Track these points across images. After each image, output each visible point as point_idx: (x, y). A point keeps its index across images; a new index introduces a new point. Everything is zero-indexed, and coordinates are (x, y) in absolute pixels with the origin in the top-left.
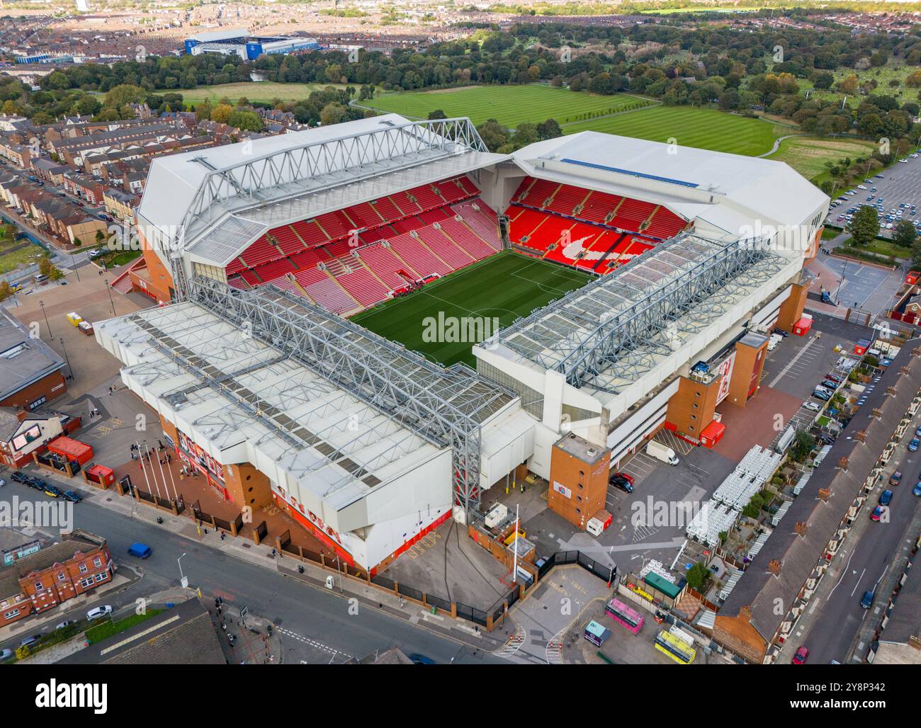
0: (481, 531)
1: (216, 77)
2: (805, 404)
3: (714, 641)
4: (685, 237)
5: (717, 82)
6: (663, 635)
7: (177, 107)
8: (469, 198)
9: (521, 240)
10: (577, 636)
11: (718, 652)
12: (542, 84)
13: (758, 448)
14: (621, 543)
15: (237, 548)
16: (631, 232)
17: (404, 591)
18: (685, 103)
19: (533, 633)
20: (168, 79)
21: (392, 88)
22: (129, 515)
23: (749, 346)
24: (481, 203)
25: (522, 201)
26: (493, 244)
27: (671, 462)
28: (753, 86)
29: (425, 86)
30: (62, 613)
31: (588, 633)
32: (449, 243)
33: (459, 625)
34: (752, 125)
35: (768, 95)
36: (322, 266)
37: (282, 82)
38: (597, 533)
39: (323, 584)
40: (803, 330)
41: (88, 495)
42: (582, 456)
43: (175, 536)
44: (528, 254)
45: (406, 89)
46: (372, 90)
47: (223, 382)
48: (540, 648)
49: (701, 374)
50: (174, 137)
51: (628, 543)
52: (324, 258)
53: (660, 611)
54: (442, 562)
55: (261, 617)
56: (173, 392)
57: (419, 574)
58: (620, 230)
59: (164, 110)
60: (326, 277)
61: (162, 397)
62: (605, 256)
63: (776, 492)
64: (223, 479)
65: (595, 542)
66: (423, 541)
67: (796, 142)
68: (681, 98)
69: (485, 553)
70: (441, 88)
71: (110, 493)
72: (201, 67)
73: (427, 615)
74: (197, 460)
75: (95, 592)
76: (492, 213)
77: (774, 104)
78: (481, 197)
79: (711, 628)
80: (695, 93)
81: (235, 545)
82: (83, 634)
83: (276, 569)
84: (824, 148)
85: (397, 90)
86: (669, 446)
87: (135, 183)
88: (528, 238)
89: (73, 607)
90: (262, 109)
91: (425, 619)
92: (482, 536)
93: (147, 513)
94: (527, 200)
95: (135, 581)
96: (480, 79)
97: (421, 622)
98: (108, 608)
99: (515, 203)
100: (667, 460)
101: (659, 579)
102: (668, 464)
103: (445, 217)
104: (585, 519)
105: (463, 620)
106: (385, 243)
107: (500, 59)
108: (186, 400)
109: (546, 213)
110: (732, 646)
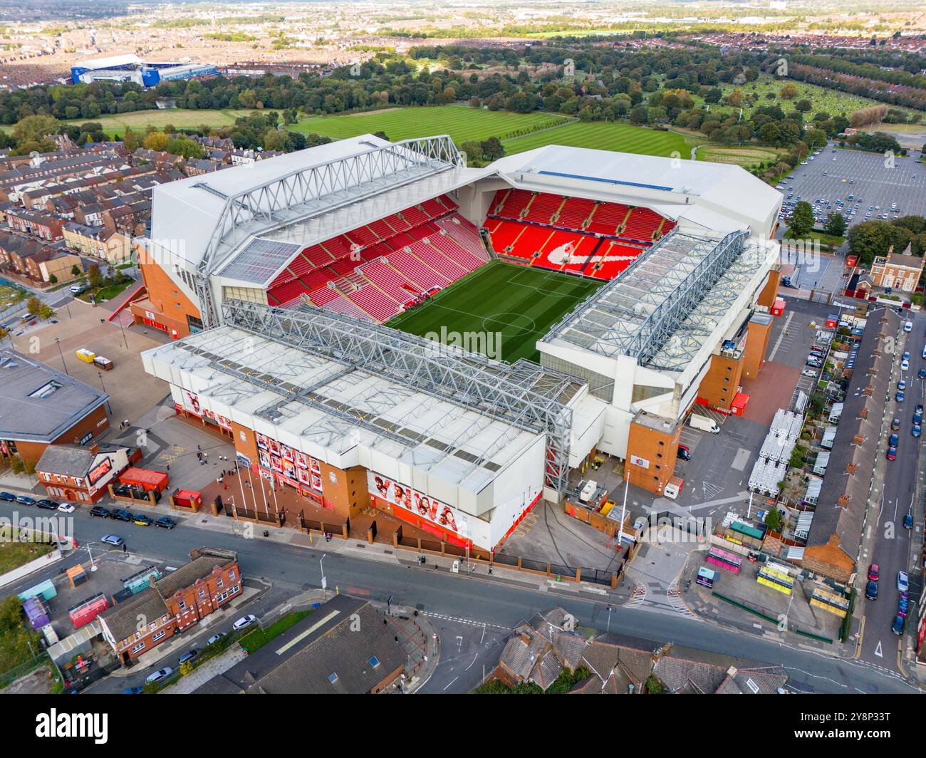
0: (578, 506)
1: (121, 105)
2: (804, 372)
3: (805, 569)
4: (673, 235)
5: (623, 99)
6: (763, 570)
7: (99, 138)
8: (450, 213)
9: (505, 250)
10: (690, 582)
11: (810, 578)
12: (458, 105)
13: (781, 411)
14: (696, 503)
15: (352, 549)
16: (609, 236)
17: (527, 565)
18: (599, 119)
19: (651, 585)
20: (68, 109)
21: (314, 112)
22: (232, 533)
23: (759, 324)
24: (460, 217)
25: (498, 214)
26: (480, 255)
27: (713, 431)
28: (654, 103)
29: (346, 110)
30: (205, 629)
31: (700, 578)
32: (441, 257)
33: (585, 588)
34: (664, 137)
35: (672, 110)
36: (331, 285)
37: (193, 109)
38: (674, 497)
39: (448, 570)
40: (780, 311)
41: (180, 519)
42: (660, 429)
43: (286, 545)
44: (516, 262)
45: (329, 112)
47: (307, 396)
48: (662, 596)
49: (730, 351)
50: (112, 168)
51: (702, 501)
53: (753, 552)
54: (548, 536)
55: (402, 605)
56: (264, 408)
57: (532, 549)
58: (598, 235)
59: (85, 140)
60: (338, 295)
61: (256, 413)
62: (589, 259)
63: (808, 446)
64: (320, 489)
65: (674, 504)
66: (524, 521)
67: (711, 150)
68: (596, 115)
69: (585, 524)
70: (362, 111)
71: (203, 516)
72: (98, 96)
73: (554, 584)
74: (287, 474)
75: (230, 606)
76: (472, 226)
77: (680, 117)
78: (460, 212)
79: (801, 559)
80: (608, 109)
81: (349, 546)
82: (237, 644)
83: (398, 562)
84: (734, 155)
85: (319, 114)
86: (710, 417)
87: (91, 216)
88: (512, 247)
89: (213, 622)
90: (196, 136)
91: (553, 586)
92: (579, 510)
93: (250, 530)
94: (503, 213)
95: (265, 591)
96: (398, 101)
97: (550, 589)
98: (252, 617)
99: (493, 216)
100: (709, 430)
101: (743, 526)
102: (711, 432)
103: (432, 233)
104: (663, 485)
105: (587, 583)
106: (384, 260)
107: (412, 81)
108: (281, 414)
109: (524, 223)
110: (821, 571)
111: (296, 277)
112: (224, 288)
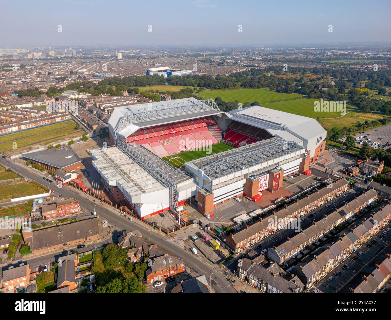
7: (136, 92)
8: (213, 125)
9: (227, 139)
22: (88, 199)
23: (273, 172)
29: (222, 88)
33: (160, 233)
36: (159, 142)
40: (307, 173)
42: (203, 194)
43: (96, 204)
45: (216, 89)
46: (203, 89)
49: (252, 178)
52: (161, 139)
53: (215, 236)
54: (163, 219)
59: (132, 93)
60: (160, 145)
68: (317, 96)
70: (228, 89)
71: (85, 193)
73: (153, 230)
78: (218, 125)
79: (226, 241)
81: (111, 209)
85: (212, 89)
88: (230, 139)
89: (68, 216)
93: (92, 199)
94: (233, 127)
96: (244, 86)
99: (229, 127)
101: (218, 229)
106: (181, 137)
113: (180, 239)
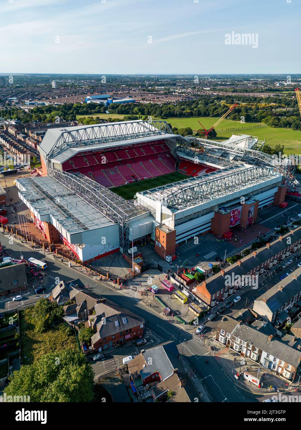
0: (126, 254)
8: (166, 152)
9: (183, 169)
18: (277, 126)
19: (134, 287)
24: (170, 154)
26: (172, 169)
32: (154, 167)
36: (103, 171)
38: (168, 261)
39: (68, 265)
42: (164, 230)
47: (49, 198)
48: (134, 291)
49: (223, 211)
52: (104, 168)
53: (181, 285)
54: (111, 263)
60: (104, 175)
65: (167, 264)
68: (275, 124)
69: (127, 263)
72: (88, 107)
74: (38, 225)
76: (175, 158)
79: (196, 291)
88: (186, 168)
103: (154, 158)
104: (165, 255)
106: (129, 165)
110: (202, 298)
111: (89, 165)
112: (53, 164)
113: (135, 289)
